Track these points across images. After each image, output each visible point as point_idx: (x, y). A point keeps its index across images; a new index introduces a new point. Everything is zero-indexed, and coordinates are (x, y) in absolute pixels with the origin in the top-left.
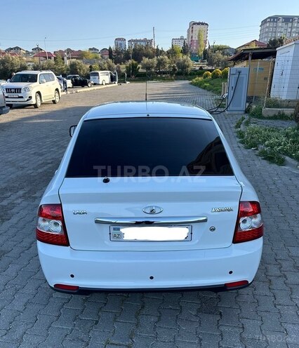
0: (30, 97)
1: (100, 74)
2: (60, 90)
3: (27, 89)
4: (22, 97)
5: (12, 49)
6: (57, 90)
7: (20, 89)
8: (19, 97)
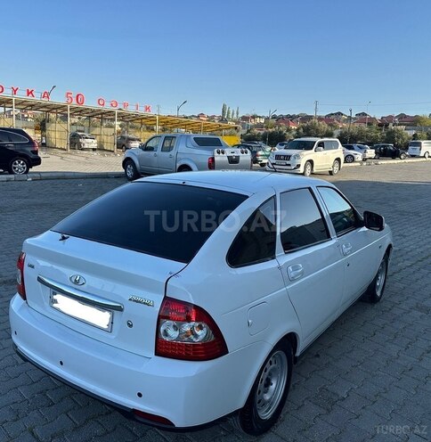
0: (299, 166)
1: (423, 144)
2: (342, 160)
3: (297, 156)
4: (289, 165)
5: (333, 114)
6: (338, 159)
7: (290, 156)
8: (287, 165)
